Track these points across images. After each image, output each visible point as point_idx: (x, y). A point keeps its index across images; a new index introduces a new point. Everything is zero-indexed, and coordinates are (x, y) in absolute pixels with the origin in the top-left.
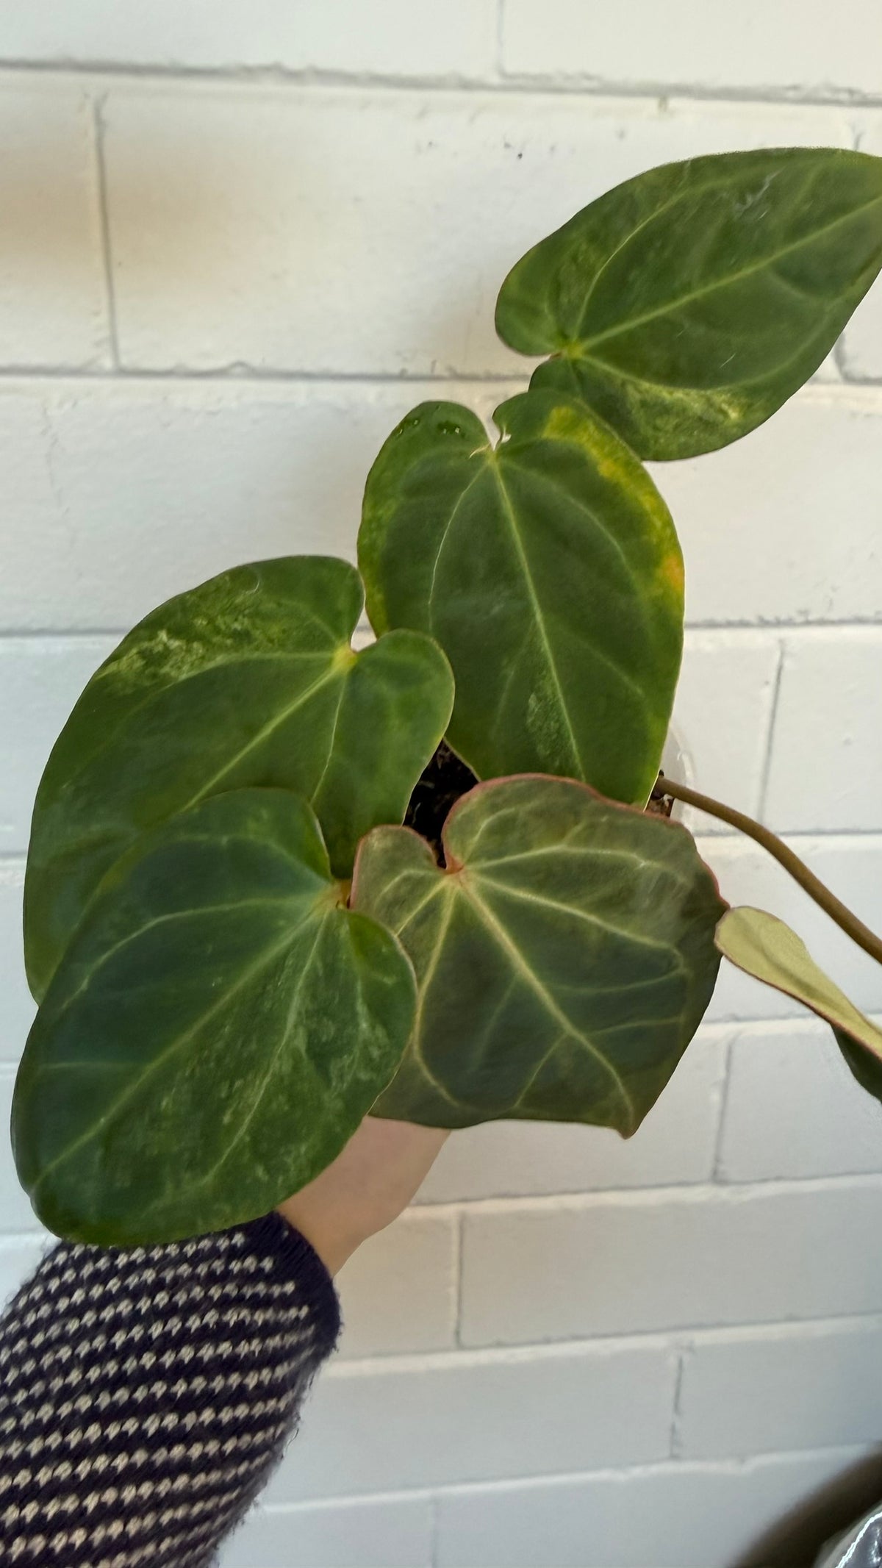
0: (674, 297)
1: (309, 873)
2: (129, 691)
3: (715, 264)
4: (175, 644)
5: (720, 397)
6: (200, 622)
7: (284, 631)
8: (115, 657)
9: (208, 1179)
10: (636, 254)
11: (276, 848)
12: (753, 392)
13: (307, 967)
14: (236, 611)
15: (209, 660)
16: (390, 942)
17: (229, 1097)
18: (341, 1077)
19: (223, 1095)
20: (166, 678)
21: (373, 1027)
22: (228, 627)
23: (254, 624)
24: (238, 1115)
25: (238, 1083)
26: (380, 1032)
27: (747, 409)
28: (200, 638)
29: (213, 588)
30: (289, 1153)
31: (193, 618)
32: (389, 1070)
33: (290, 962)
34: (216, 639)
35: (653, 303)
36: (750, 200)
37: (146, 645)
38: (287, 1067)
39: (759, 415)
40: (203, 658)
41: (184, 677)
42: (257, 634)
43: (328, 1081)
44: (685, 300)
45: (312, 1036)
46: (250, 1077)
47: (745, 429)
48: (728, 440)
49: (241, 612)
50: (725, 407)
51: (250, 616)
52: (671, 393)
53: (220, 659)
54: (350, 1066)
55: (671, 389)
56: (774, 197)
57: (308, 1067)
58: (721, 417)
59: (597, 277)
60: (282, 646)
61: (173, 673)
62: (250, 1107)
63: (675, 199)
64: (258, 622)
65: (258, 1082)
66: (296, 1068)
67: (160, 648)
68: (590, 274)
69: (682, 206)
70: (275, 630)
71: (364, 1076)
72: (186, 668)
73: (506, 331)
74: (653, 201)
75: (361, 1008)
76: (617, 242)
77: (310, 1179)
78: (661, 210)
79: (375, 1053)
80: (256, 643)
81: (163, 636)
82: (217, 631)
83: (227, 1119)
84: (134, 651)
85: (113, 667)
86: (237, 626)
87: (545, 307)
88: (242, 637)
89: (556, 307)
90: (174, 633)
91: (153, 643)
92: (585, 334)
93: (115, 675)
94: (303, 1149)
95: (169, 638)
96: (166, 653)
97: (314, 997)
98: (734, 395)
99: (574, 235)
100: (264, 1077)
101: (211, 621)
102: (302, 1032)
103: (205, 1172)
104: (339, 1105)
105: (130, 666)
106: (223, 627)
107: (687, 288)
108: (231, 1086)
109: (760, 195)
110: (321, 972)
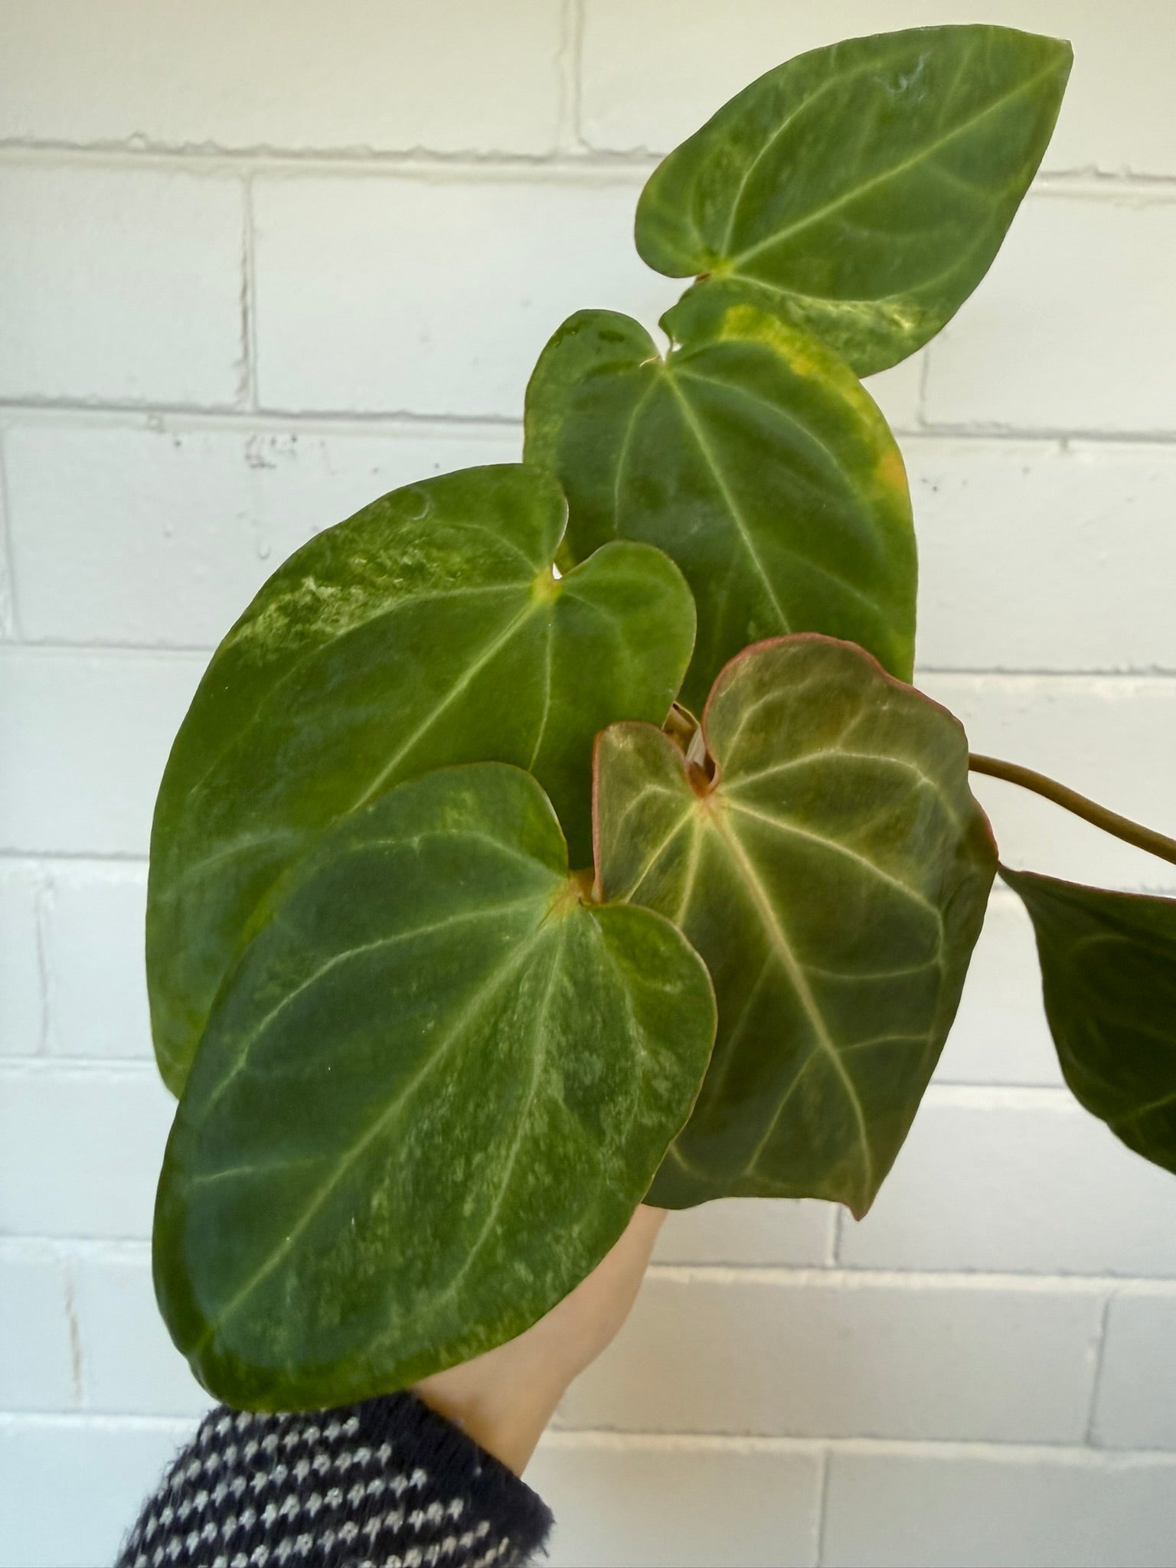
0: (833, 196)
1: (535, 866)
2: (272, 657)
3: (875, 155)
4: (327, 591)
5: (891, 307)
6: (358, 561)
7: (468, 561)
8: (248, 618)
9: (450, 1294)
10: (787, 149)
11: (490, 841)
12: (924, 300)
13: (551, 989)
14: (404, 542)
15: (374, 607)
16: (669, 936)
17: (469, 1176)
18: (618, 1129)
19: (459, 1176)
20: (318, 637)
21: (654, 1054)
22: (396, 562)
23: (428, 556)
24: (482, 1202)
25: (478, 1158)
26: (668, 1060)
27: (921, 318)
28: (361, 580)
29: (368, 518)
30: (557, 1239)
31: (348, 556)
32: (683, 1108)
33: (525, 987)
34: (380, 580)
35: (807, 208)
36: (904, 83)
37: (288, 597)
38: (541, 1126)
39: (935, 324)
40: (365, 605)
41: (342, 632)
42: (434, 567)
43: (600, 1134)
44: (844, 200)
45: (569, 1078)
46: (492, 1148)
47: (921, 340)
48: (904, 354)
49: (410, 542)
50: (896, 317)
51: (421, 547)
52: (837, 306)
53: (388, 605)
54: (629, 1111)
55: (836, 302)
56: (930, 79)
57: (570, 1121)
58: (894, 328)
59: (743, 182)
60: (468, 579)
61: (329, 629)
62: (497, 1187)
63: (825, 86)
64: (435, 553)
65: (503, 1152)
66: (554, 1126)
67: (308, 598)
68: (738, 178)
69: (832, 94)
70: (456, 560)
71: (649, 1120)
72: (344, 620)
73: (647, 251)
74: (800, 92)
75: (634, 1029)
76: (765, 138)
77: (589, 1270)
78: (809, 100)
79: (662, 1086)
80: (433, 580)
81: (310, 583)
82: (382, 569)
83: (468, 1208)
84: (273, 607)
85: (246, 631)
86: (406, 560)
87: (689, 221)
88: (415, 573)
89: (701, 222)
90: (325, 578)
91: (297, 594)
92: (737, 247)
93: (251, 640)
94: (576, 1230)
95: (319, 586)
96: (316, 606)
97: (566, 1029)
98: (905, 304)
99: (715, 136)
100: (510, 1143)
101: (372, 558)
102: (556, 1077)
103: (444, 1285)
104: (617, 1164)
105: (269, 628)
106: (389, 563)
107: (843, 187)
108: (468, 1162)
109: (915, 77)
110: (571, 991)
